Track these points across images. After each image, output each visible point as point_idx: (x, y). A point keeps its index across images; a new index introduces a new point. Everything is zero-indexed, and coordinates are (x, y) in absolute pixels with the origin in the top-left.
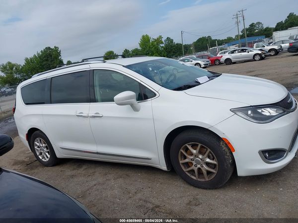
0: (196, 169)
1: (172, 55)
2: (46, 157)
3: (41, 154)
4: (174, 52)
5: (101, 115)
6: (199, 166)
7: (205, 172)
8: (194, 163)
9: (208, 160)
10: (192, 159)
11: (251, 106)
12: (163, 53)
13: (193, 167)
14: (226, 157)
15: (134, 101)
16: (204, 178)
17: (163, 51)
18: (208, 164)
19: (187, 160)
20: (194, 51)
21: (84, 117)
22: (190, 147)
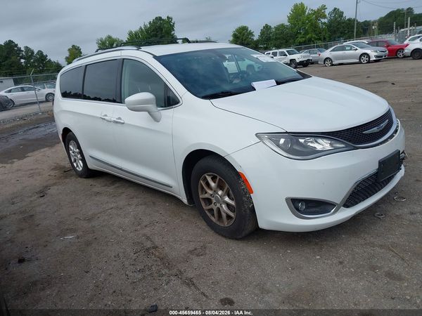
0: (215, 208)
1: (339, 37)
2: (79, 166)
3: (75, 161)
4: (341, 33)
5: (122, 121)
6: (218, 205)
7: (224, 215)
8: (214, 201)
9: (227, 199)
10: (211, 195)
11: (287, 132)
12: (323, 33)
13: (212, 206)
14: (244, 198)
15: (153, 107)
16: (223, 222)
17: (324, 29)
18: (228, 205)
19: (206, 196)
20: (376, 32)
21: (107, 121)
22: (209, 179)
